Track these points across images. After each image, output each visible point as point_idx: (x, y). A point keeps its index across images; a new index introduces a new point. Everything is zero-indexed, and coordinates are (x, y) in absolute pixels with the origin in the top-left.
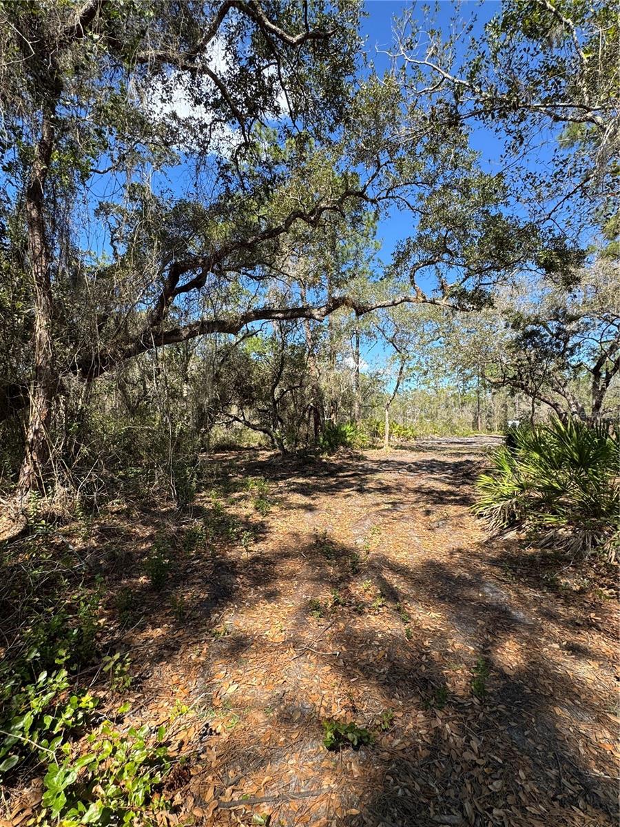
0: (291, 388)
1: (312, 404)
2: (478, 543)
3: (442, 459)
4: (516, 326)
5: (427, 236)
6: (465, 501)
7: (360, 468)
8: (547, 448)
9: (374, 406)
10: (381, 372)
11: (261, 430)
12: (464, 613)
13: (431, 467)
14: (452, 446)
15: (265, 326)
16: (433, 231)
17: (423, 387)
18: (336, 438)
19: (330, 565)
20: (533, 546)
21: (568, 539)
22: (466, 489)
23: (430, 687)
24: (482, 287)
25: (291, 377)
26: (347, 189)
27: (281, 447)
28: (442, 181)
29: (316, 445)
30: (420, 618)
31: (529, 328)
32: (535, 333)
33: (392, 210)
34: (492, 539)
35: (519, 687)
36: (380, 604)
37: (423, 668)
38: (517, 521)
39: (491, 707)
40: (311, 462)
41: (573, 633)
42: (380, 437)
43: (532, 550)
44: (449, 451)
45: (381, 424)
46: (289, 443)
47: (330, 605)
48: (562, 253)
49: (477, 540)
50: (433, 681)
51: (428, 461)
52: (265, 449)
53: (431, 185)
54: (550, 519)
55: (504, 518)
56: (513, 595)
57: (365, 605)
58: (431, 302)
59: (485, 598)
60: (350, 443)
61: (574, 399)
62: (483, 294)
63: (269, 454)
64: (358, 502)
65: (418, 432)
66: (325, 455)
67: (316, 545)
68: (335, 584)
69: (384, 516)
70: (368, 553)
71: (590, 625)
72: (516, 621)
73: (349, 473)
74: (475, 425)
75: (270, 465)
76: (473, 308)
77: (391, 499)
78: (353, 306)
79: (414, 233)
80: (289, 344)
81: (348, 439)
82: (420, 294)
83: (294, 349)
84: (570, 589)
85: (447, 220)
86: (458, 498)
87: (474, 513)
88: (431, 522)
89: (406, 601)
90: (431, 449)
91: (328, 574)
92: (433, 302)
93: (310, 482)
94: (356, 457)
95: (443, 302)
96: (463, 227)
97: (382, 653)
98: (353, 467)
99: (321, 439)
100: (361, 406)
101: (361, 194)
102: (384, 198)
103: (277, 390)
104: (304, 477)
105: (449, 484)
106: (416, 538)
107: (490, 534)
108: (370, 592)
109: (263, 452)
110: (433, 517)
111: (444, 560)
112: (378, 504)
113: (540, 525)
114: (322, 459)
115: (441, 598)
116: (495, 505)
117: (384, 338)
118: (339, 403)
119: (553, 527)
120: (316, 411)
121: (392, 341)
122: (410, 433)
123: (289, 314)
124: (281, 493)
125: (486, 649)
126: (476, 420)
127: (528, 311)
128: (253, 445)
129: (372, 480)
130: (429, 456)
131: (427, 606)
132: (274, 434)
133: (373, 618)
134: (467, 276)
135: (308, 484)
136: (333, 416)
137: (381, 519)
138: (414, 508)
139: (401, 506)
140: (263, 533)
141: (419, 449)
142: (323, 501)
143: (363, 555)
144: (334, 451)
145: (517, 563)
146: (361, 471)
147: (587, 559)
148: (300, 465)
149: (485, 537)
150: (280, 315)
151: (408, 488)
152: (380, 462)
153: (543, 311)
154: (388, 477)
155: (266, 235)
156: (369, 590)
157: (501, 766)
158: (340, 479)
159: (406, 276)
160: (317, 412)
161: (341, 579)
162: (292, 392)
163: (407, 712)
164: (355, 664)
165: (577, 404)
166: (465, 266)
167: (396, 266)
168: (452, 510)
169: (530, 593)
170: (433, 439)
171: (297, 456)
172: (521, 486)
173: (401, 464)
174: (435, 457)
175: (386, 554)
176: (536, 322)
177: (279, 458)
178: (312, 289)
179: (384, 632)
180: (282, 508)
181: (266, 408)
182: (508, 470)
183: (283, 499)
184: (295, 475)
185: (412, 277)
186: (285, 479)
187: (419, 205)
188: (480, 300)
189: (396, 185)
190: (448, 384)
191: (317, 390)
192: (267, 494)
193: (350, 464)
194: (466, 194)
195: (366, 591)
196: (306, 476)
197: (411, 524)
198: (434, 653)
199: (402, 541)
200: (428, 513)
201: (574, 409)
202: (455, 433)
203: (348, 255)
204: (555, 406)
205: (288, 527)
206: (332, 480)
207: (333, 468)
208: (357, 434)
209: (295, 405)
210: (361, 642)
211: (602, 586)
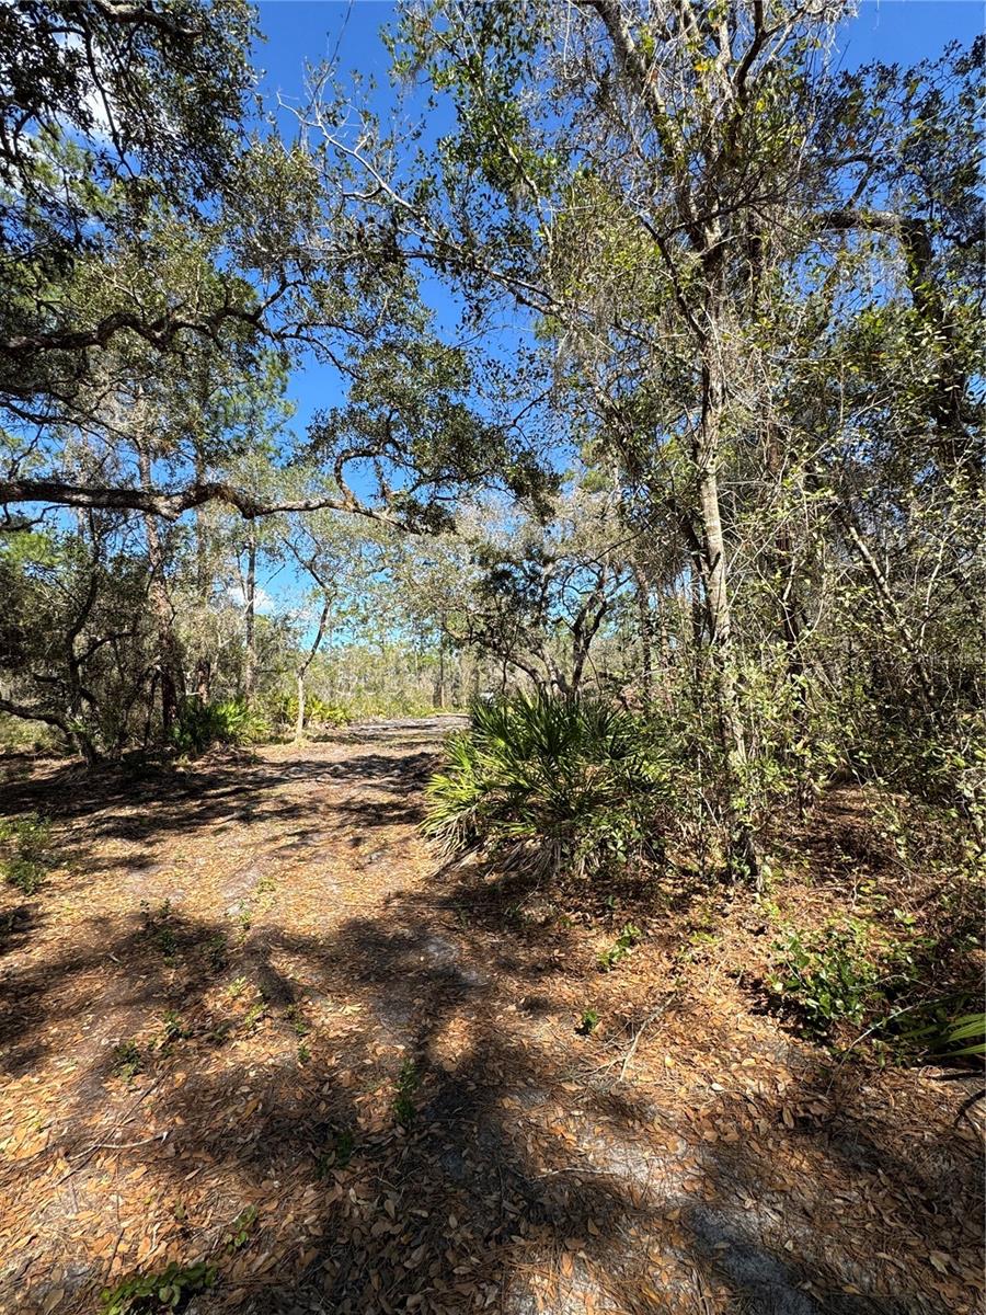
0: (111, 636)
1: (158, 667)
2: (426, 879)
3: (386, 753)
4: (483, 562)
5: (362, 412)
6: (414, 816)
7: (250, 778)
8: (514, 732)
9: (279, 672)
10: (293, 615)
11: (40, 718)
12: (397, 994)
13: (368, 767)
14: (402, 732)
15: (49, 514)
16: (372, 406)
17: (363, 642)
18: (205, 728)
19: (169, 965)
20: (496, 870)
21: (537, 852)
22: (416, 797)
23: (330, 1136)
24: (439, 503)
25: (114, 617)
26: (227, 303)
27: (89, 749)
28: (383, 336)
29: (166, 743)
30: (327, 1022)
31: (500, 567)
32: (506, 574)
33: (308, 357)
34: (445, 869)
35: (462, 1085)
36: (258, 1016)
37: (323, 1106)
38: (478, 838)
39: (420, 1133)
40: (154, 774)
41: (533, 983)
42: (290, 722)
43: (494, 877)
44: (396, 741)
45: (292, 701)
46: (106, 740)
47: (160, 1043)
48: (534, 474)
49: (424, 874)
50: (337, 1123)
51: (364, 759)
52: (50, 756)
53: (367, 338)
54: (517, 829)
55: (461, 836)
56: (466, 947)
57: (229, 1025)
58: (366, 514)
59: (427, 962)
60: (233, 735)
61: (553, 663)
62: (441, 511)
63: (57, 764)
64: (239, 839)
65: (354, 712)
66: (184, 760)
67: (144, 933)
68: (176, 1001)
69: (283, 857)
70: (248, 928)
71: (553, 967)
72: (468, 986)
73: (228, 789)
74: (437, 700)
75: (58, 787)
76: (427, 531)
77: (300, 826)
78: (236, 501)
79: (343, 403)
80: (111, 554)
81: (231, 728)
82: (350, 498)
83: (121, 563)
84: (533, 923)
85: (392, 395)
86: (403, 812)
87: (424, 832)
88: (360, 856)
89: (305, 999)
90: (372, 738)
91: (165, 983)
92: (369, 514)
93: (146, 812)
94: (243, 759)
95: (384, 515)
96: (413, 410)
97: (252, 1105)
98: (237, 777)
99: (177, 730)
100: (256, 672)
101: (254, 319)
102: (291, 336)
103: (81, 639)
104: (134, 804)
105: (393, 792)
106: (334, 887)
107: (442, 862)
108: (243, 999)
109: (44, 762)
110: (364, 849)
111: (375, 914)
112: (275, 839)
113: (504, 840)
114: (176, 767)
115: (364, 979)
116: (450, 819)
117: (296, 561)
118: (214, 666)
119: (520, 840)
120: (167, 682)
121: (310, 566)
122: (341, 714)
123: (104, 499)
124: (77, 841)
125: (422, 1042)
126: (438, 691)
127: (500, 543)
128: (22, 748)
129: (269, 797)
130: (367, 750)
131: (340, 996)
132: (70, 726)
133: (243, 1045)
134: (419, 483)
135: (140, 817)
136: (203, 689)
137: (278, 863)
138: (335, 838)
139: (315, 837)
140: (23, 931)
141: (353, 740)
142: (173, 845)
143: (237, 935)
144: (202, 752)
145: (475, 899)
146: (250, 783)
147: (555, 877)
148: (128, 781)
149: (435, 867)
150: (84, 498)
151: (328, 806)
152: (286, 766)
153: (516, 547)
154: (296, 791)
155: (55, 341)
156: (240, 995)
157: (426, 1221)
158: (209, 802)
159: (328, 468)
160: (170, 682)
161: (191, 988)
162: (114, 645)
163: (286, 1196)
164: (199, 1143)
165: (556, 671)
166: (415, 467)
167: (314, 448)
168: (392, 832)
169: (488, 939)
170: (377, 723)
171: (122, 764)
172: (482, 788)
173: (322, 765)
174: (377, 752)
175: (279, 924)
176: (508, 559)
177: (82, 772)
178: (160, 461)
179: (260, 1065)
180: (77, 872)
181: (55, 675)
182: (467, 766)
183: (79, 854)
184: (113, 803)
185: (337, 470)
186: (91, 811)
187: (349, 362)
188: (438, 520)
189: (312, 322)
190: (399, 638)
191: (169, 642)
192: (42, 847)
193: (232, 773)
194: (418, 364)
195: (234, 998)
196: (140, 802)
197: (329, 864)
198: (344, 1074)
199: (310, 896)
200: (357, 842)
201: (554, 678)
202: (409, 712)
203: (237, 414)
204: (533, 673)
205: (86, 908)
206: (193, 806)
207: (198, 783)
208: (248, 721)
209: (121, 670)
210: (216, 1097)
211: (568, 910)
